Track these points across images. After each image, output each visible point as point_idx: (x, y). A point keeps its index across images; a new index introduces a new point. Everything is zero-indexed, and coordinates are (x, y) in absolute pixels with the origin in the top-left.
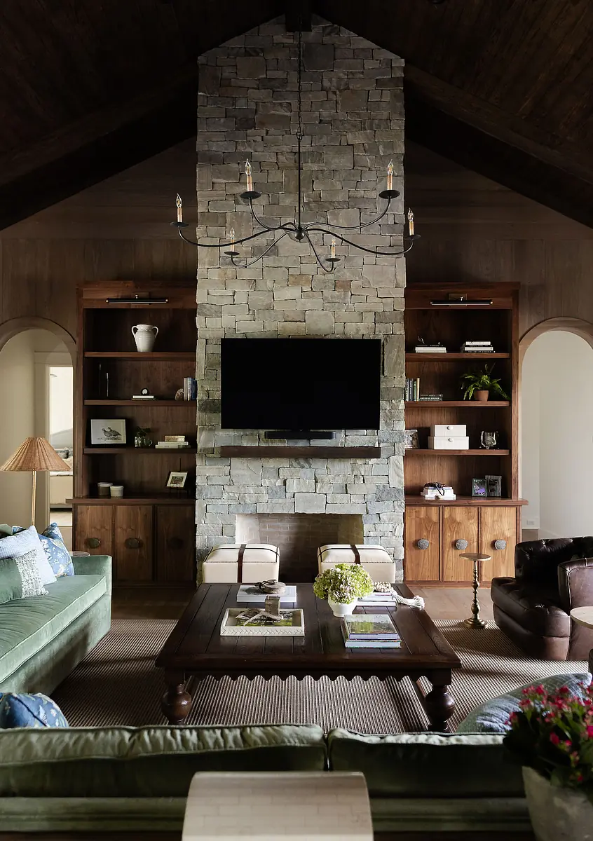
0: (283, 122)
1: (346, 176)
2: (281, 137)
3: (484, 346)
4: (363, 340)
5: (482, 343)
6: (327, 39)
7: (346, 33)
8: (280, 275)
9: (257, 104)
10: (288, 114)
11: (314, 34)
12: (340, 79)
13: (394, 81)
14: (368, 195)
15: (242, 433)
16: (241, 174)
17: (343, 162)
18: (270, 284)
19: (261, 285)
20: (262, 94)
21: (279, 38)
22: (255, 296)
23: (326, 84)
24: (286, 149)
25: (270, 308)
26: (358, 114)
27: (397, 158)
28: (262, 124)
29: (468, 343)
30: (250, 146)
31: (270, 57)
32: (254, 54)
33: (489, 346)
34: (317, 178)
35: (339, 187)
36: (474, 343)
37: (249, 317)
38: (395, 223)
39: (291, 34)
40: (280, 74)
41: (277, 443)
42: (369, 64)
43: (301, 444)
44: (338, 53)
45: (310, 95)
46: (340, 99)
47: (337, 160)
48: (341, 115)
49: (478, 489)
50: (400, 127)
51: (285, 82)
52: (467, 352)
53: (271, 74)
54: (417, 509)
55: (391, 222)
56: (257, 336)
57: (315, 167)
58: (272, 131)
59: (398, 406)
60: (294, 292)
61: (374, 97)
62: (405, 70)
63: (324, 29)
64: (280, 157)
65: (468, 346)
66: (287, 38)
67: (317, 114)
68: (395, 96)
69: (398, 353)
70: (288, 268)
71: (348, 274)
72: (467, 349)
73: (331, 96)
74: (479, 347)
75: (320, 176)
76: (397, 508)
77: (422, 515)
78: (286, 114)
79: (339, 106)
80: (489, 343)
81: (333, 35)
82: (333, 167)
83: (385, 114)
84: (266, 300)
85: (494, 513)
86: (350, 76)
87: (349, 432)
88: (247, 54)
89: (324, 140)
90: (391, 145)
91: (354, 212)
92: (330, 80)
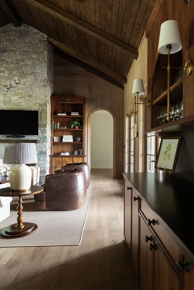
0: (14, 51)
1: (31, 66)
2: (13, 55)
3: (76, 114)
4: (36, 111)
5: (75, 113)
6: (26, 29)
7: (31, 28)
8: (13, 93)
9: (6, 46)
10: (15, 49)
11: (22, 27)
12: (29, 40)
13: (45, 41)
14: (37, 72)
15: (2, 136)
16: (2, 65)
17: (31, 62)
18: (10, 95)
19: (7, 95)
20: (8, 43)
21: (12, 28)
22: (5, 98)
23: (26, 41)
24: (14, 58)
25: (10, 102)
26: (34, 50)
27: (45, 62)
28: (8, 51)
29: (72, 113)
30: (4, 57)
31: (10, 33)
32: (5, 32)
33: (78, 114)
34: (23, 67)
35: (29, 69)
36: (74, 113)
37: (4, 104)
38: (45, 79)
39: (16, 27)
40: (13, 38)
41: (11, 139)
42: (38, 36)
43: (19, 139)
44: (29, 33)
45: (21, 44)
46: (29, 45)
47: (29, 62)
48: (30, 50)
49: (76, 153)
50: (46, 54)
51: (14, 40)
52: (72, 115)
53: (10, 38)
54: (56, 158)
55: (43, 79)
56: (6, 109)
57: (22, 64)
58: (10, 53)
59: (45, 129)
60: (16, 98)
61: (39, 45)
62: (48, 38)
63: (25, 26)
64: (13, 60)
65: (72, 114)
66: (15, 28)
67: (23, 49)
68: (45, 45)
69: (45, 115)
70: (15, 91)
71: (31, 93)
72: (71, 114)
73: (27, 44)
74: (74, 114)
75: (24, 66)
76: (45, 157)
77: (57, 160)
78: (14, 49)
79: (29, 47)
80: (78, 113)
81: (28, 28)
82: (27, 64)
83: (42, 50)
84: (9, 100)
85: (77, 159)
86: (32, 39)
87: (32, 136)
88: (4, 32)
89: (25, 56)
90: (44, 58)
91: (33, 76)
92: (27, 40)
